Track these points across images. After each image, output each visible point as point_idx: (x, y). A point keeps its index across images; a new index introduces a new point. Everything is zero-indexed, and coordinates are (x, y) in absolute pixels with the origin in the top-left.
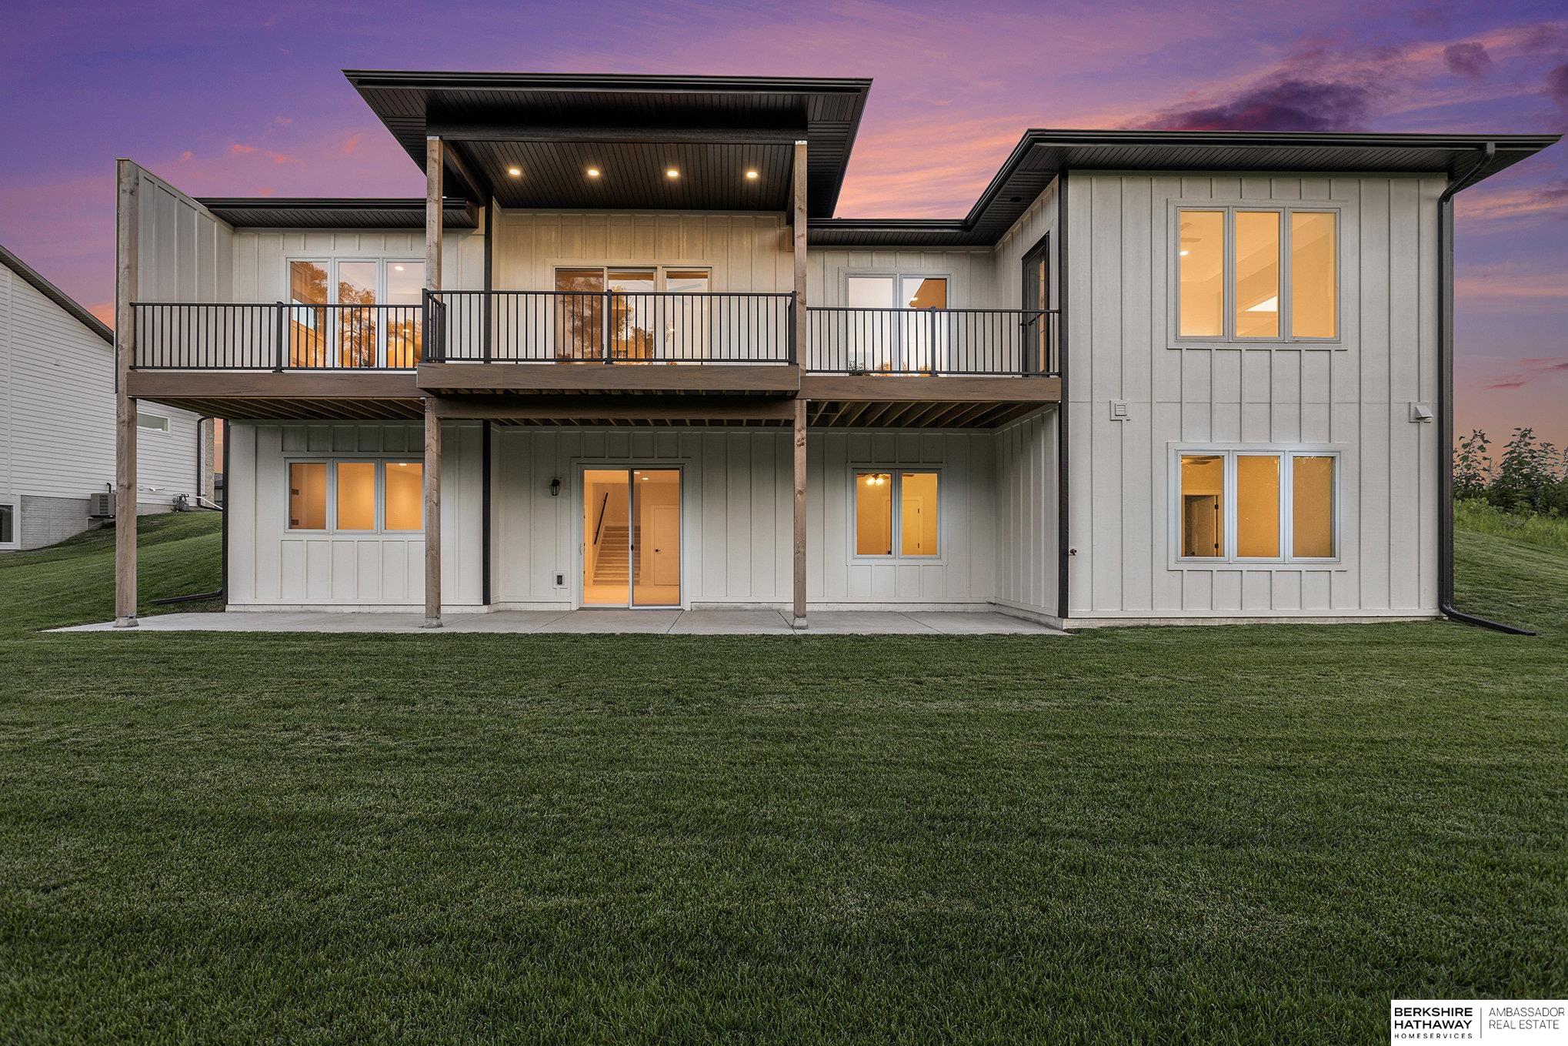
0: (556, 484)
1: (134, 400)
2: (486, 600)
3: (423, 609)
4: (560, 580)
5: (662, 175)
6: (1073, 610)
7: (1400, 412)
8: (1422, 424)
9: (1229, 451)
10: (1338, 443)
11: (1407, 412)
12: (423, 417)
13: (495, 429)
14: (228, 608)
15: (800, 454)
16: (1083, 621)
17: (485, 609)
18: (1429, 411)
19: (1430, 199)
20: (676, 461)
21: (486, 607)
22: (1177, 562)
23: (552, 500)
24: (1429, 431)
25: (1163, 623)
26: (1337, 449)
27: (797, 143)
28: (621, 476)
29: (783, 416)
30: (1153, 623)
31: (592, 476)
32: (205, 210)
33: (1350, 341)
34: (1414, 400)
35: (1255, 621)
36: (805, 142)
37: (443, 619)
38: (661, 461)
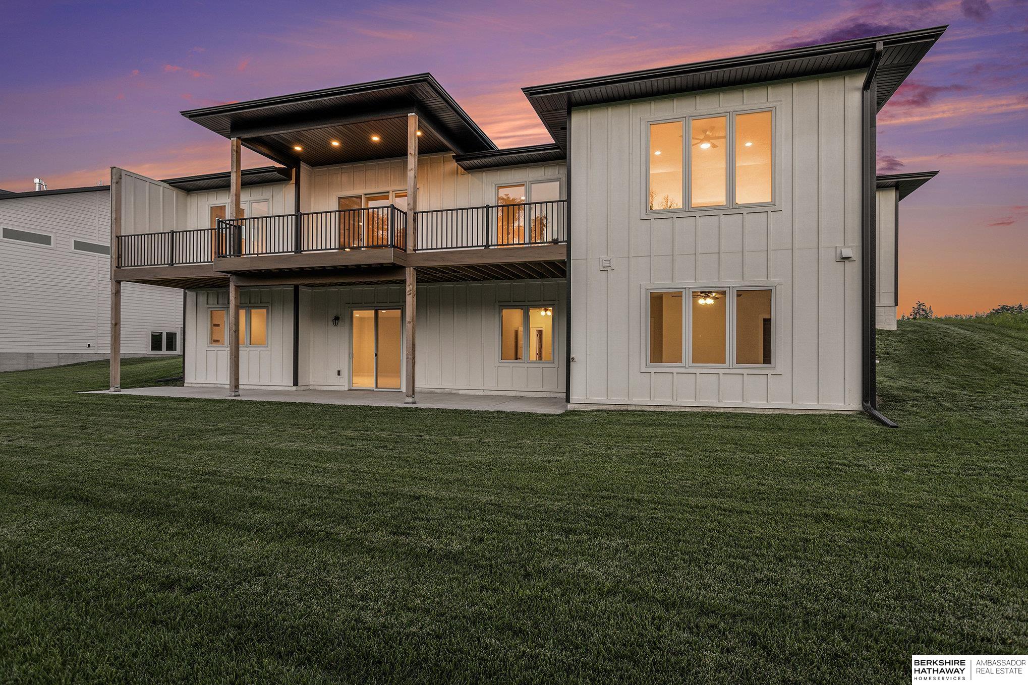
0: (337, 319)
1: (119, 283)
2: (296, 383)
3: (228, 386)
4: (339, 373)
5: (369, 139)
6: (574, 398)
7: (828, 256)
8: (847, 262)
9: (685, 288)
10: (773, 280)
11: (835, 255)
12: (229, 287)
13: (301, 289)
14: (185, 385)
15: (410, 301)
16: (581, 405)
17: (294, 388)
18: (853, 250)
19: (857, 89)
20: (398, 304)
21: (295, 387)
22: (647, 366)
23: (335, 328)
24: (854, 270)
25: (638, 408)
26: (774, 284)
27: (409, 115)
28: (371, 313)
29: (399, 278)
30: (630, 408)
31: (357, 314)
32: (167, 185)
33: (785, 205)
34: (840, 244)
35: (707, 410)
36: (414, 114)
37: (240, 392)
38: (392, 304)
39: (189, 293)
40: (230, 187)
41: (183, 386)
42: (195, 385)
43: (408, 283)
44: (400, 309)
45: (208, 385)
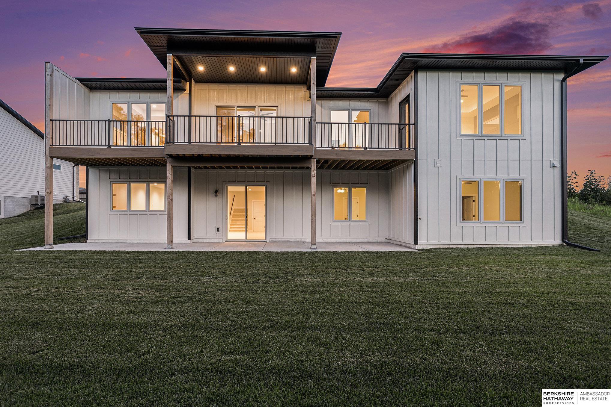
0: (216, 191)
1: (52, 158)
2: (190, 238)
3: (166, 242)
4: (218, 230)
5: (259, 70)
6: (420, 242)
7: (547, 164)
8: (555, 168)
9: (480, 179)
10: (523, 176)
11: (549, 164)
12: (166, 166)
13: (193, 170)
14: (88, 241)
15: (314, 180)
16: (424, 246)
17: (189, 241)
18: (558, 163)
19: (558, 80)
20: (264, 183)
22: (461, 223)
23: (216, 198)
24: (558, 171)
25: (455, 247)
26: (522, 178)
27: (312, 57)
29: (306, 165)
30: (451, 247)
31: (230, 189)
32: (79, 82)
33: (527, 136)
34: (552, 159)
35: (491, 246)
36: (315, 57)
37: (173, 245)
38: (258, 183)
39: (91, 170)
40: (166, 90)
41: (86, 242)
42: (98, 241)
43: (312, 169)
44: (264, 186)
45: (110, 241)
